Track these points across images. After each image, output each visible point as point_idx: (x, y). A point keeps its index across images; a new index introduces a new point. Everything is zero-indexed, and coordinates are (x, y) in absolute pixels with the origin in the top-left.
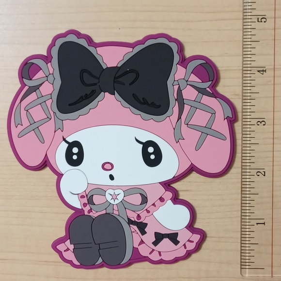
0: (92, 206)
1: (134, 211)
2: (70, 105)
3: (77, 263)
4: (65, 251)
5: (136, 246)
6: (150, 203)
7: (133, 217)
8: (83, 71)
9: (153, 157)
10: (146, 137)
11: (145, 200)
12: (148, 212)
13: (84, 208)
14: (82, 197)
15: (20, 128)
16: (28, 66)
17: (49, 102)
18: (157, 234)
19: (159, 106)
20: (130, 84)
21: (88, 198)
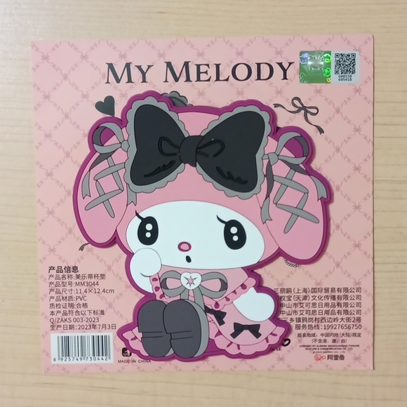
0: (165, 291)
1: (212, 299)
2: (145, 176)
3: (145, 354)
4: (132, 340)
5: (212, 337)
6: (230, 289)
7: (211, 305)
8: (162, 139)
9: (235, 238)
10: (229, 215)
11: (224, 286)
12: (228, 299)
13: (155, 292)
14: (155, 280)
15: (88, 199)
16: (100, 130)
17: (122, 172)
18: (236, 325)
20: (214, 156)
21: (161, 281)
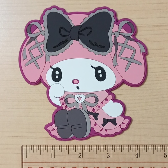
0: (67, 104)
1: (91, 107)
2: (54, 47)
3: (59, 137)
4: (52, 130)
5: (92, 126)
6: (100, 102)
7: (90, 110)
8: (61, 28)
9: (101, 76)
10: (97, 64)
11: (97, 100)
12: (99, 107)
13: (62, 106)
14: (62, 99)
15: (26, 61)
16: (30, 26)
17: (42, 46)
18: (104, 120)
19: (104, 47)
20: (87, 35)
21: (65, 100)
